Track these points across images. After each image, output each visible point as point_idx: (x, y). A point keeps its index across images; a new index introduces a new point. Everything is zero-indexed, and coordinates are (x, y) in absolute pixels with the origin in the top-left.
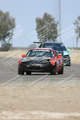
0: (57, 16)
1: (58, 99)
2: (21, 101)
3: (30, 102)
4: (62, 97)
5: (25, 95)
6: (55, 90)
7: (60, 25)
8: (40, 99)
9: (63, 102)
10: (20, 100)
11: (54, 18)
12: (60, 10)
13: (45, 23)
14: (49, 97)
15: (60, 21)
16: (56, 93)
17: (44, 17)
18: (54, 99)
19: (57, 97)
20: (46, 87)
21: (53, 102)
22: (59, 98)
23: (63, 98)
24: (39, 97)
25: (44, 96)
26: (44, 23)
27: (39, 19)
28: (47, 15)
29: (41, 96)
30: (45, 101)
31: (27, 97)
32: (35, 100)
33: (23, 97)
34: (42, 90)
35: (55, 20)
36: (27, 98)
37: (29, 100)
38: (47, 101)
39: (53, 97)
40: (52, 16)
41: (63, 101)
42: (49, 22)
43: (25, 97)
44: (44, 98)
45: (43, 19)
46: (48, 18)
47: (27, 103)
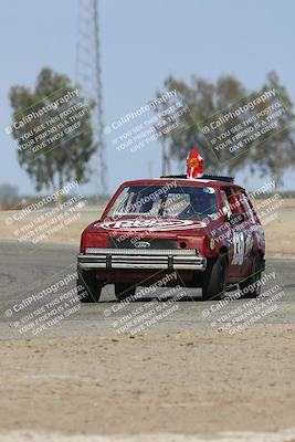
0: (86, 79)
1: (97, 385)
4: (111, 378)
6: (85, 353)
7: (101, 112)
8: (28, 386)
11: (78, 87)
12: (98, 56)
14: (63, 377)
15: (100, 97)
17: (41, 84)
18: (80, 386)
19: (94, 378)
20: (50, 342)
21: (79, 395)
22: (97, 381)
23: (114, 380)
24: (25, 378)
25: (44, 377)
27: (19, 92)
28: (49, 77)
29: (34, 377)
30: (47, 394)
34: (37, 352)
38: (54, 393)
39: (76, 377)
40: (68, 80)
41: (115, 390)
44: (45, 383)
45: (38, 92)
46: (56, 88)
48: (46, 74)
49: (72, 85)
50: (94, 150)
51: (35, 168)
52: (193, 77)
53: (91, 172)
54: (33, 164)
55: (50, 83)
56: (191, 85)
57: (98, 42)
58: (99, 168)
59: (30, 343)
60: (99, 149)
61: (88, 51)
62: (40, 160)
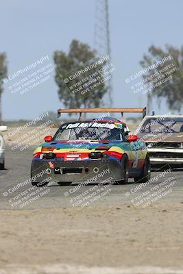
0: (101, 47)
1: (107, 236)
2: (22, 242)
3: (43, 244)
4: (115, 232)
5: (31, 229)
6: (100, 216)
8: (65, 237)
9: (119, 242)
10: (20, 240)
11: (95, 51)
12: (108, 32)
13: (75, 64)
14: (86, 231)
16: (101, 223)
17: (72, 50)
18: (96, 236)
19: (105, 232)
21: (96, 242)
22: (107, 233)
23: (117, 233)
24: (62, 232)
25: (75, 231)
26: (72, 63)
27: (59, 54)
28: (77, 45)
29: (68, 231)
30: (76, 241)
31: (36, 233)
32: (53, 240)
33: (27, 233)
34: (70, 215)
35: (97, 56)
36: (36, 236)
37: (39, 240)
38: (80, 241)
39: (94, 231)
40: (89, 47)
41: (118, 240)
42: (84, 61)
43: (30, 234)
44: (74, 235)
45: (71, 56)
46: (81, 53)
47: (36, 246)
48: (75, 43)
49: (91, 50)
50: (105, 91)
51: (69, 102)
52: (166, 45)
53: (103, 105)
54: (68, 100)
55: (77, 49)
56: (165, 51)
57: (108, 23)
58: (109, 103)
59: (66, 210)
60: (108, 90)
61: (101, 29)
62: (71, 97)
